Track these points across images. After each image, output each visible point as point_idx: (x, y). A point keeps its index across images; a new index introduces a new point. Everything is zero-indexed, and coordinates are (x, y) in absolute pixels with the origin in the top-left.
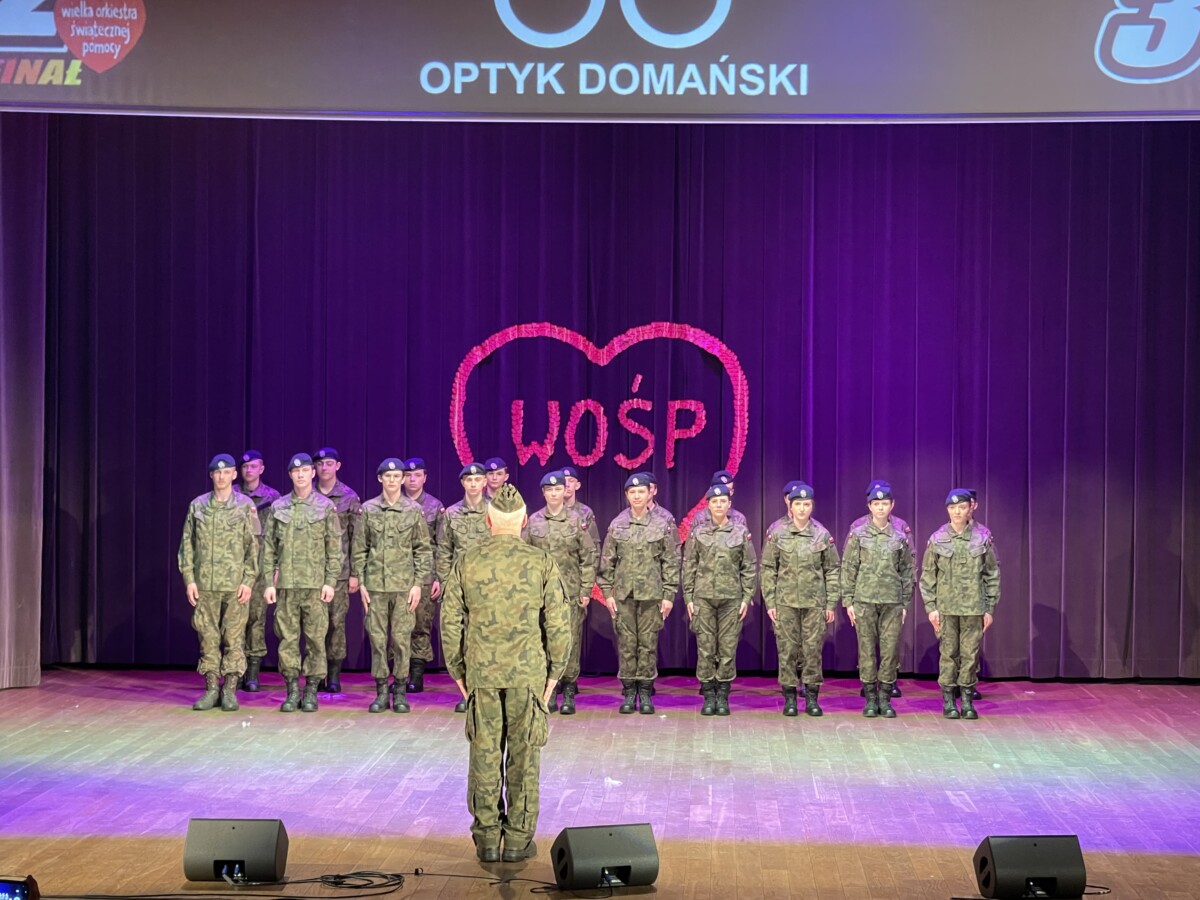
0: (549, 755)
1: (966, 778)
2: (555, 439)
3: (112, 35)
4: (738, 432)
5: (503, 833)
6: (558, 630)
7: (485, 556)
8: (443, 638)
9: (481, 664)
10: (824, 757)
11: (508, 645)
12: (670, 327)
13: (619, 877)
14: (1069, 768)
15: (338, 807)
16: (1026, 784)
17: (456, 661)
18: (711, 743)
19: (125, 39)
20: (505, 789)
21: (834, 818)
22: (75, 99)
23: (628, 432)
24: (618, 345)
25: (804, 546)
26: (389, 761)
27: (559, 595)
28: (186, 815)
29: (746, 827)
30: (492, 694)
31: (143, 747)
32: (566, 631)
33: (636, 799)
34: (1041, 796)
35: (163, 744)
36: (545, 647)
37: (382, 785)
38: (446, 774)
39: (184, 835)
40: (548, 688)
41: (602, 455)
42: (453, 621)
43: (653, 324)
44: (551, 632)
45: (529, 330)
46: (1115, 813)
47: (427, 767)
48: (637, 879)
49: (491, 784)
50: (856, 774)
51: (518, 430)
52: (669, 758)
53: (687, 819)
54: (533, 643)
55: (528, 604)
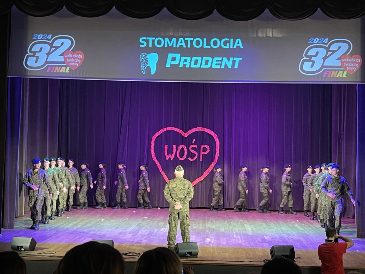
1: (269, 233)
2: (175, 154)
3: (76, 61)
7: (175, 181)
10: (236, 228)
12: (202, 129)
13: (189, 254)
14: (292, 231)
15: (125, 238)
16: (282, 234)
18: (210, 225)
19: (79, 62)
21: (238, 242)
22: (68, 76)
23: (191, 152)
24: (190, 132)
26: (136, 228)
29: (218, 243)
30: (176, 213)
31: (80, 224)
34: (285, 237)
41: (185, 158)
43: (198, 128)
45: (169, 129)
46: (302, 241)
48: (194, 255)
50: (243, 232)
51: (166, 151)
52: (201, 228)
53: (205, 241)
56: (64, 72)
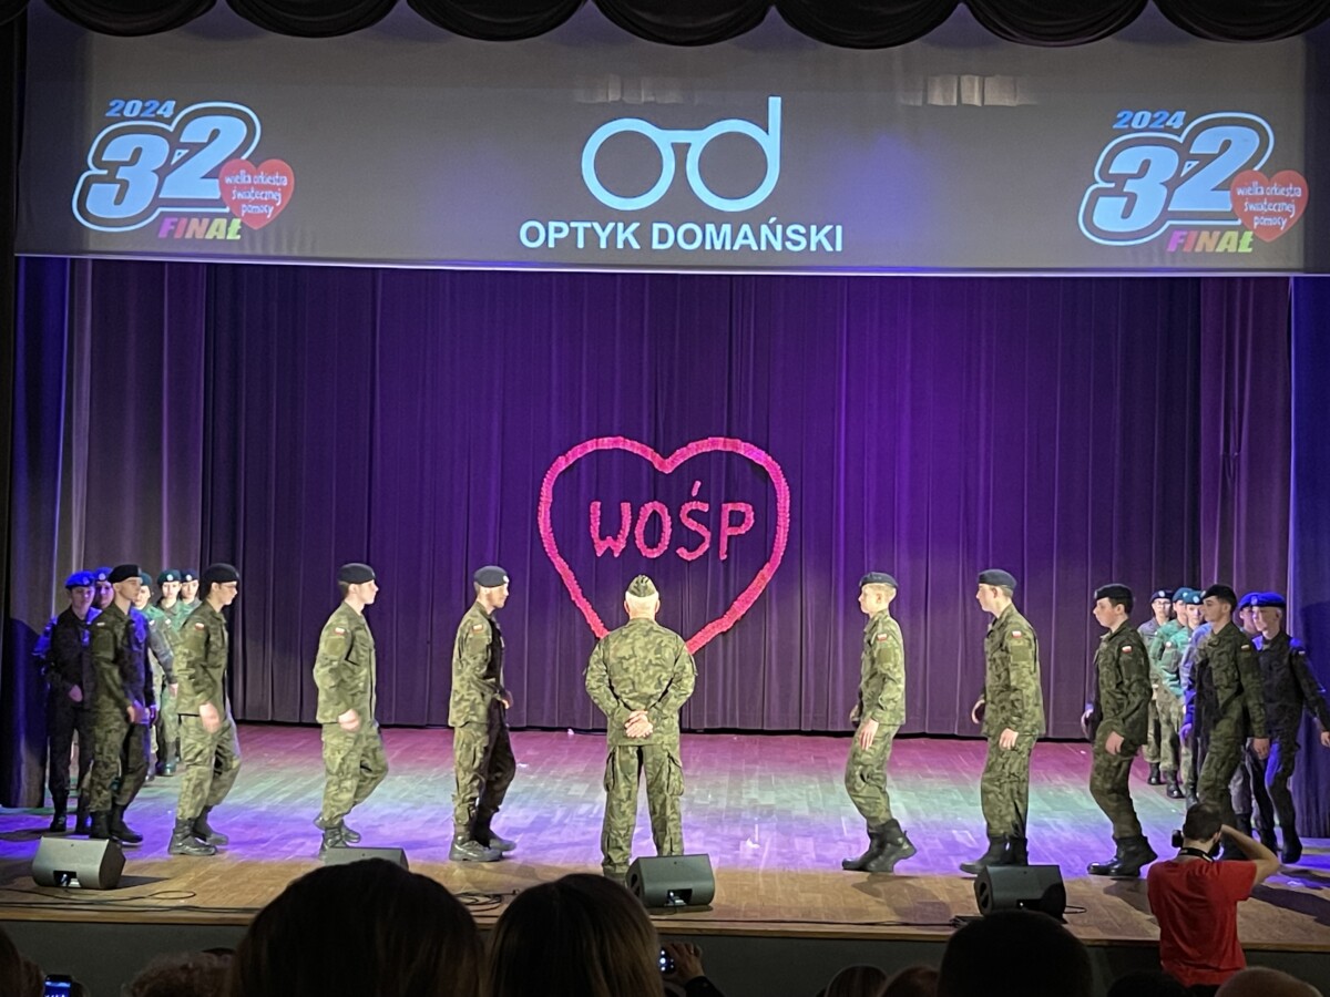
2: (627, 534)
3: (266, 199)
7: (626, 636)
12: (725, 442)
13: (681, 899)
14: (1056, 812)
18: (757, 790)
19: (277, 202)
22: (236, 251)
23: (689, 529)
24: (682, 455)
29: (787, 859)
30: (631, 751)
31: (282, 790)
41: (666, 548)
43: (710, 439)
45: (606, 443)
48: (697, 900)
51: (596, 525)
52: (723, 802)
53: (738, 852)
56: (221, 236)
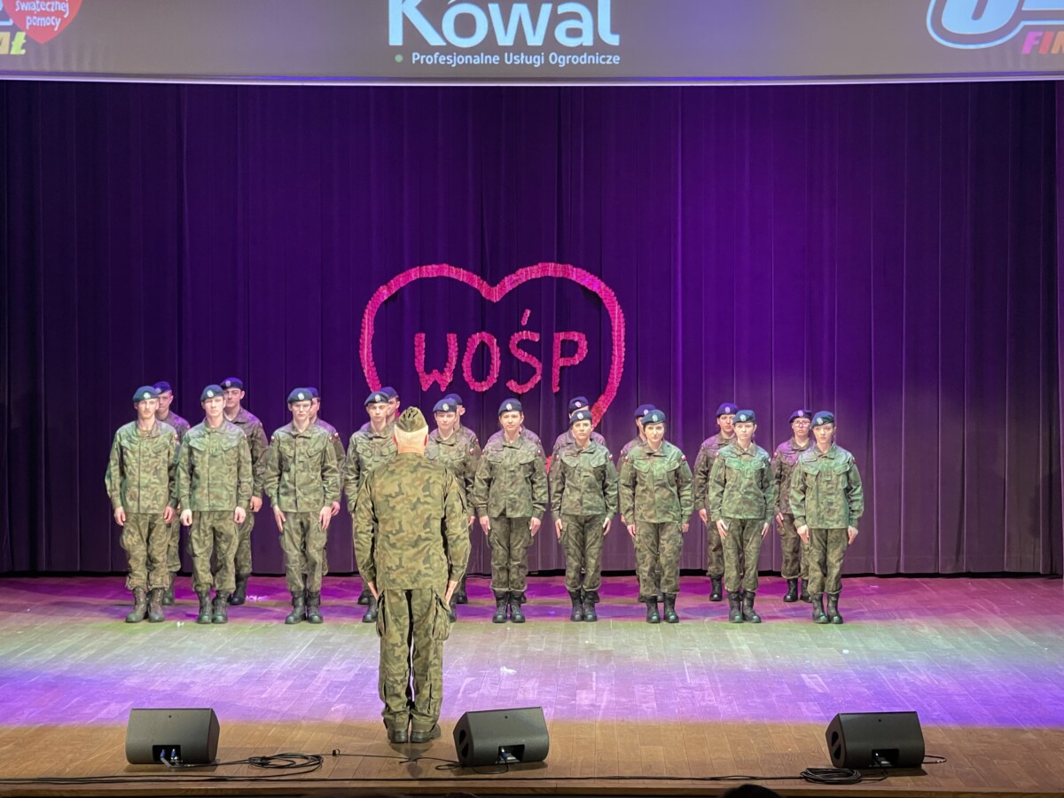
0: (451, 648)
1: (819, 663)
2: (453, 367)
3: (52, 10)
4: (616, 360)
5: (411, 717)
6: (458, 537)
7: (392, 472)
8: (356, 545)
9: (389, 568)
10: (695, 646)
11: (413, 551)
12: (555, 267)
13: (514, 755)
14: (909, 652)
15: (263, 696)
16: (871, 667)
17: (368, 565)
18: (594, 636)
19: (64, 13)
20: (412, 678)
21: (703, 700)
22: (21, 68)
23: (518, 361)
24: (509, 283)
25: (659, 466)
26: (308, 655)
27: (458, 506)
28: (129, 705)
29: (626, 709)
30: (400, 595)
31: (88, 646)
32: (465, 538)
33: (528, 685)
34: (884, 677)
35: (106, 643)
36: (446, 552)
37: (303, 675)
38: (359, 666)
39: (126, 724)
40: (449, 589)
41: (495, 381)
42: (365, 531)
43: (540, 265)
44: (451, 539)
45: (430, 271)
46: (950, 692)
47: (343, 659)
48: (530, 757)
49: (400, 674)
50: (722, 660)
51: (420, 359)
52: (558, 649)
53: (573, 702)
54: (435, 549)
55: (431, 515)
